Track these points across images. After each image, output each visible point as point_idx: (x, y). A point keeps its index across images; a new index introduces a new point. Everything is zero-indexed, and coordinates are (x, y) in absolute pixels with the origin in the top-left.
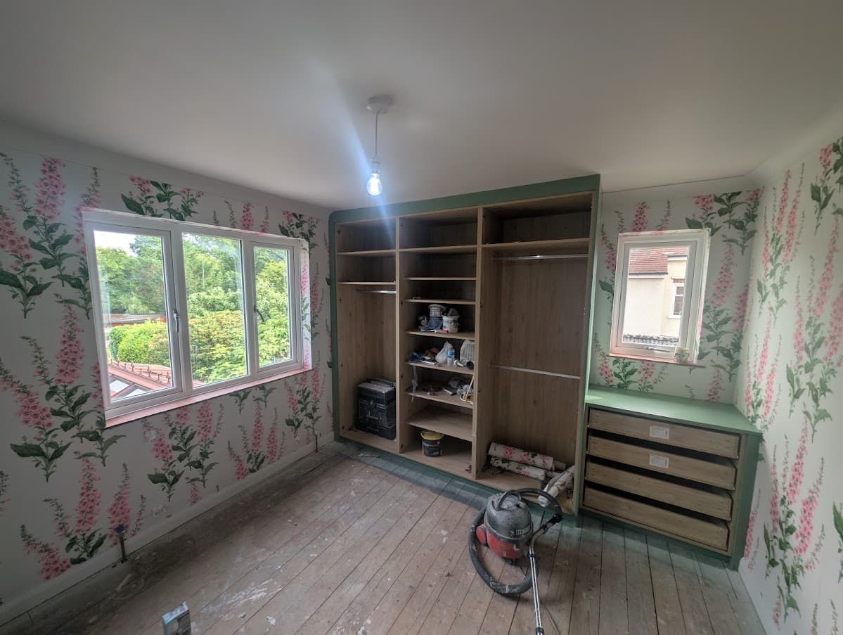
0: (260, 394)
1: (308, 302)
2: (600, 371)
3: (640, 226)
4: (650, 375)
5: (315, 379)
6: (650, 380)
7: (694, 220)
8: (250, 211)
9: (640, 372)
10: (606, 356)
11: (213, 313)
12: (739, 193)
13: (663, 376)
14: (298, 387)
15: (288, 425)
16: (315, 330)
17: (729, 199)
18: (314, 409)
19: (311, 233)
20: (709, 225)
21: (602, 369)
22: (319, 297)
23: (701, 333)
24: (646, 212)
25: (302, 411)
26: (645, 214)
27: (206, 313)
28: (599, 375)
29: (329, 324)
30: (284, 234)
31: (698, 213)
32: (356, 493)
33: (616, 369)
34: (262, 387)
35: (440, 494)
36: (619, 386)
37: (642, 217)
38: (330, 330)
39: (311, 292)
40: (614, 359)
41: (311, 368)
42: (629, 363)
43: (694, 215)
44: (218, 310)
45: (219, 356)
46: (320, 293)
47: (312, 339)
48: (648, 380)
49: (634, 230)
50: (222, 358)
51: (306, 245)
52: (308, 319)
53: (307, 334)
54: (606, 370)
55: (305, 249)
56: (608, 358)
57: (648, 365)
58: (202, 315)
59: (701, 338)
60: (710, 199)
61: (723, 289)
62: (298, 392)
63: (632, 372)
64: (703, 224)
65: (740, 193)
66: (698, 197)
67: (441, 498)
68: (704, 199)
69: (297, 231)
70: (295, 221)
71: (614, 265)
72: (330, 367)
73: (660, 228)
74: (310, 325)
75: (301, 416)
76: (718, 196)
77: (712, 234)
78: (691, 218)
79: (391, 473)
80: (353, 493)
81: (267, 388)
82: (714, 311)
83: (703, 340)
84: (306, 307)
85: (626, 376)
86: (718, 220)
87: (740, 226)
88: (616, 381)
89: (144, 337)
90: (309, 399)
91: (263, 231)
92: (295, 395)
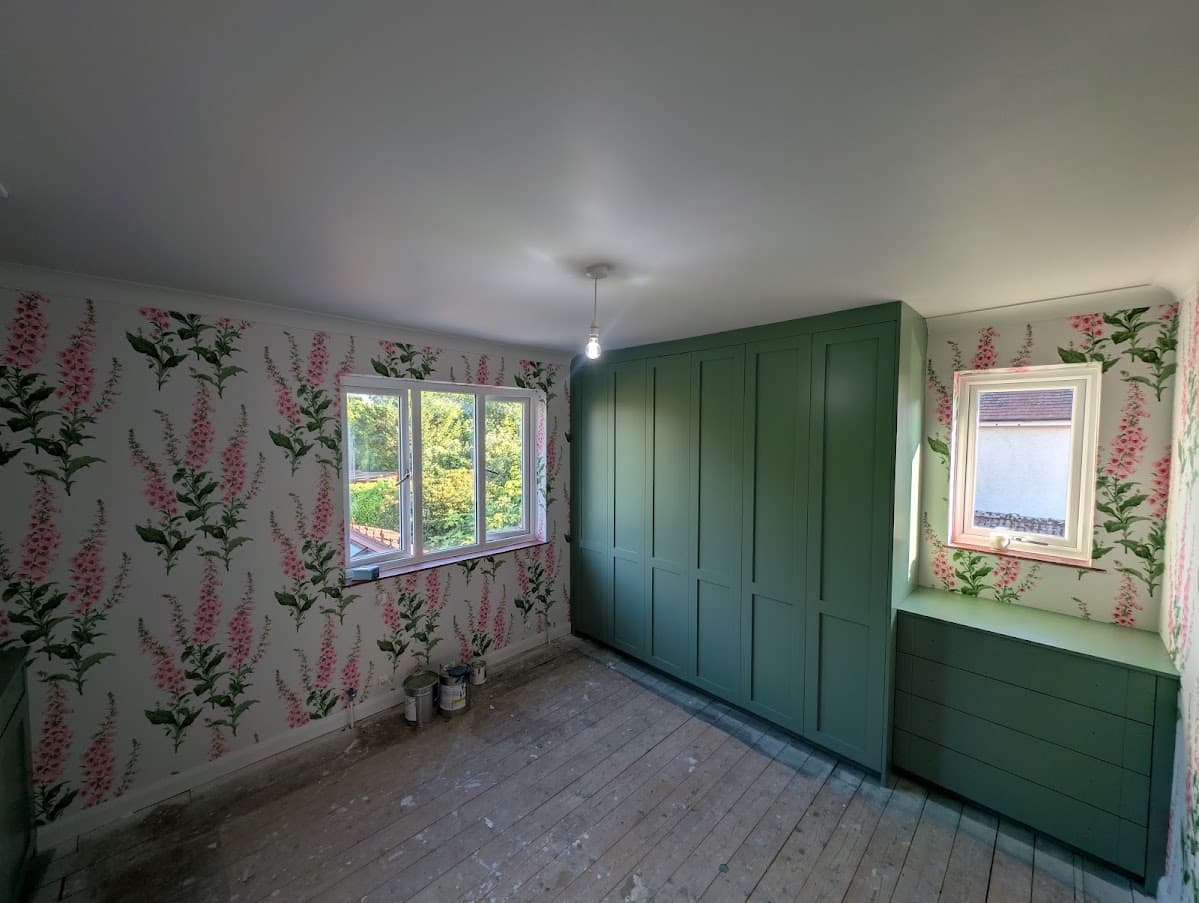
0: (488, 566)
1: (544, 461)
2: (935, 568)
3: (985, 361)
4: (1012, 578)
5: (550, 555)
6: (1014, 586)
7: (1071, 351)
8: (487, 364)
9: (996, 573)
10: (941, 546)
11: (448, 471)
12: (1145, 309)
13: (1033, 580)
14: (529, 562)
15: (518, 606)
16: (552, 495)
17: (1130, 317)
18: (548, 592)
19: (549, 382)
20: (1098, 357)
21: (937, 565)
22: (557, 456)
23: (1095, 519)
24: (995, 341)
25: (534, 591)
26: (993, 343)
27: (441, 471)
28: (934, 575)
29: (568, 488)
30: (519, 385)
31: (1078, 340)
32: (589, 698)
33: (958, 566)
34: (490, 559)
35: (694, 715)
36: (964, 591)
37: (989, 348)
38: (569, 496)
39: (548, 451)
40: (956, 551)
41: (545, 541)
42: (979, 558)
43: (1072, 343)
44: (454, 468)
45: (451, 524)
46: (557, 451)
47: (548, 505)
48: (1009, 586)
49: (978, 367)
50: (455, 526)
51: (544, 396)
52: (544, 482)
53: (542, 500)
54: (943, 567)
55: (542, 401)
56: (945, 549)
57: (1009, 563)
58: (436, 474)
59: (1095, 526)
60: (1096, 319)
61: (1128, 451)
62: (530, 568)
63: (984, 573)
64: (1087, 356)
65: (1147, 309)
66: (1078, 317)
67: (695, 720)
68: (1087, 320)
69: (534, 381)
70: (532, 370)
71: (949, 416)
72: (567, 541)
73: (1018, 363)
74: (545, 489)
75: (533, 598)
76: (1111, 315)
77: (1104, 370)
78: (1066, 347)
79: (634, 680)
80: (586, 697)
81: (496, 559)
82: (1116, 485)
83: (1098, 529)
84: (542, 468)
85: (974, 577)
86: (1111, 350)
87: (1152, 358)
88: (960, 584)
89: (376, 498)
90: (541, 579)
91: (498, 384)
92: (526, 570)
